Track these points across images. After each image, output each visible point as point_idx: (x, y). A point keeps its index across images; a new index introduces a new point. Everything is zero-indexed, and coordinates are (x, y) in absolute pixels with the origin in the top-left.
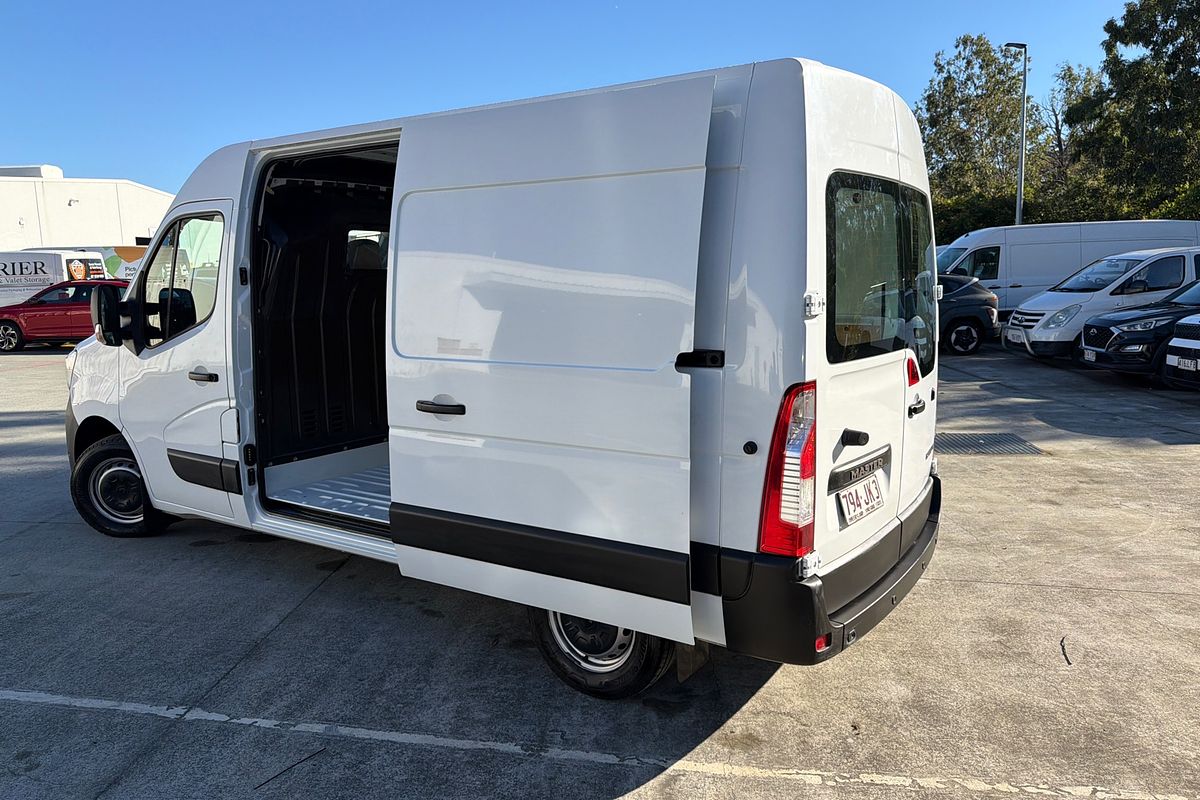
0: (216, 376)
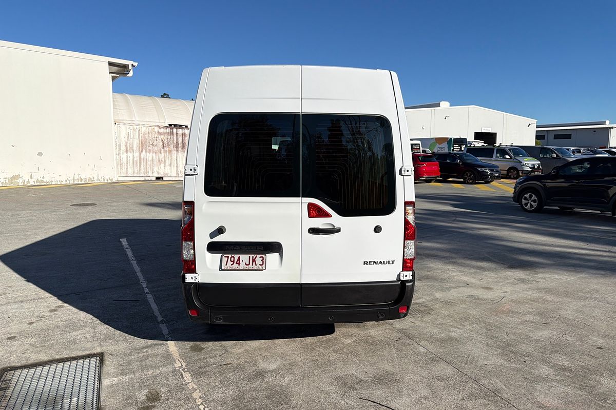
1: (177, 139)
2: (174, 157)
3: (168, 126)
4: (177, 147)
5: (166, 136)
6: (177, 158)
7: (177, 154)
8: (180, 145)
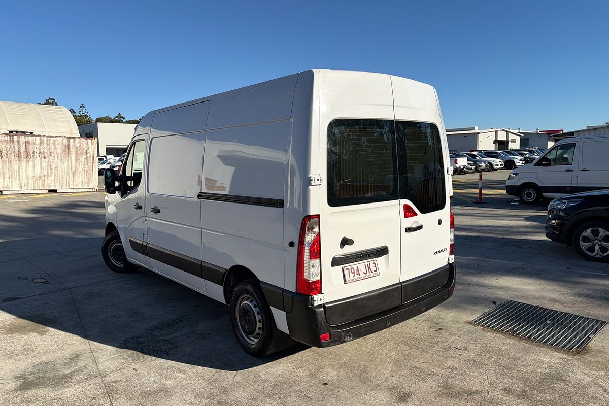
0: (141, 207)
1: (19, 148)
2: (16, 168)
3: (8, 133)
4: (19, 156)
5: (5, 144)
6: (19, 167)
7: (20, 164)
8: (23, 154)
